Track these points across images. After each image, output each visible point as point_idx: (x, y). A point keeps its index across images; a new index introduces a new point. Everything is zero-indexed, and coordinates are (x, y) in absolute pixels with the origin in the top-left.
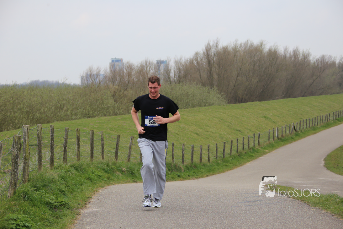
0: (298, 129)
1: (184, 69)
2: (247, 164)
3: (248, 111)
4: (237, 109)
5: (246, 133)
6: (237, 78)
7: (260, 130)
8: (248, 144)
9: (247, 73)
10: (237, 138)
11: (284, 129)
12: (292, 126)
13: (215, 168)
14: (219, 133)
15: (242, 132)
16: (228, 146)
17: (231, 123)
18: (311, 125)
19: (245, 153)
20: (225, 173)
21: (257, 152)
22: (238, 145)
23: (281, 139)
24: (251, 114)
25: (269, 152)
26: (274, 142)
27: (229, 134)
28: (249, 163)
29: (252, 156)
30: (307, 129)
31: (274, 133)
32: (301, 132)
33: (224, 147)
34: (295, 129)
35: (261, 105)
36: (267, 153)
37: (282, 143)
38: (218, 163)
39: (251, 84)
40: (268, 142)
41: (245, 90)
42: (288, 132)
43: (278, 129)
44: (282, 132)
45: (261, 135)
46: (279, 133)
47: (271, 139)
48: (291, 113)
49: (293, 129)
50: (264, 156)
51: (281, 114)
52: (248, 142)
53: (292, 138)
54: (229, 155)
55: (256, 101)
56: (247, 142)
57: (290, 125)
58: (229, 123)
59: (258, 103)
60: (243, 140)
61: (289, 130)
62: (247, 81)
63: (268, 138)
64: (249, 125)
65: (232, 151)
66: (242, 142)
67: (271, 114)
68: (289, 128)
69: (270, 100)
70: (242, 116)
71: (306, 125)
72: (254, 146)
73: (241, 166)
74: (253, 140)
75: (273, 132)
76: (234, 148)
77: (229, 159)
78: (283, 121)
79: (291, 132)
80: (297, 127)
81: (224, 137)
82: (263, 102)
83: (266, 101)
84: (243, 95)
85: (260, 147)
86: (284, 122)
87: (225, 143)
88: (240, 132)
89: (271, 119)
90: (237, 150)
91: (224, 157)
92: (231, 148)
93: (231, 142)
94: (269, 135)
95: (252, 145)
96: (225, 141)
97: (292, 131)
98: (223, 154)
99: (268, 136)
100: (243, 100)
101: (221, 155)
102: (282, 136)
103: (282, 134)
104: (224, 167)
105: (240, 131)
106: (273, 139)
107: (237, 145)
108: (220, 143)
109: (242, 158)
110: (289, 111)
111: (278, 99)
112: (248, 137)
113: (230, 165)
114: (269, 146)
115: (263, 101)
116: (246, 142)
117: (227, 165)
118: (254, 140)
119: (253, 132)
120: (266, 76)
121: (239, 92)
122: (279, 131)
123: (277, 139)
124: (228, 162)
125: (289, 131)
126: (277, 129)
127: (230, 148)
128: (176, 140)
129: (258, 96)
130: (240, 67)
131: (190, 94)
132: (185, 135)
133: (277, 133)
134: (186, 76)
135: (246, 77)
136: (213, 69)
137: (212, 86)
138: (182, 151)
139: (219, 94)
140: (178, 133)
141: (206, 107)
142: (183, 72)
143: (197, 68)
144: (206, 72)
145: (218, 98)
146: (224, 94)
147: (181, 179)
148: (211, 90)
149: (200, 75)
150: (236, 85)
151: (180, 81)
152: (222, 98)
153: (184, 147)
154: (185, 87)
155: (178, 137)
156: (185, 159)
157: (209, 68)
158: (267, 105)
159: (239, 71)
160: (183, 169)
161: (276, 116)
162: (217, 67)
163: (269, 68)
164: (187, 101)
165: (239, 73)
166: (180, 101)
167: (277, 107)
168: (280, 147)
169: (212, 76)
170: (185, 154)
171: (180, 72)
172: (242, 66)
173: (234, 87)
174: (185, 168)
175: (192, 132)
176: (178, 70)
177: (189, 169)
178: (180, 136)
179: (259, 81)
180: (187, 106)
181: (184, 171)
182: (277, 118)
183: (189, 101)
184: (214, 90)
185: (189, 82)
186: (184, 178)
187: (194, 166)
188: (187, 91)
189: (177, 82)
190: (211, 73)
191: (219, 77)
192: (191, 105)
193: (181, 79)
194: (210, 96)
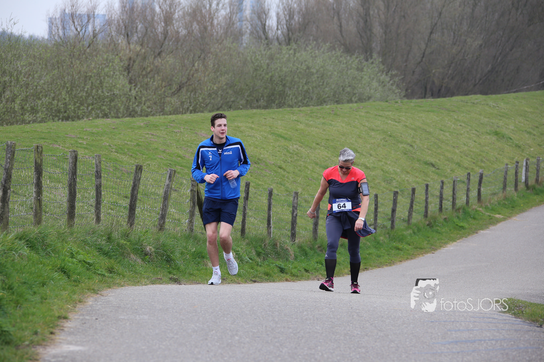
1: (301, 10)
2: (448, 245)
3: (456, 117)
4: (428, 111)
5: (449, 171)
6: (430, 36)
7: (483, 165)
8: (454, 199)
9: (456, 24)
10: (426, 183)
13: (369, 254)
14: (382, 170)
15: (438, 169)
16: (403, 202)
17: (411, 146)
19: (445, 219)
20: (394, 267)
21: (474, 218)
22: (430, 200)
23: (534, 188)
24: (463, 125)
25: (504, 219)
26: (516, 194)
27: (408, 173)
28: (455, 243)
29: (462, 227)
31: (516, 173)
33: (395, 202)
35: (487, 104)
36: (498, 221)
37: (537, 198)
38: (378, 243)
39: (463, 51)
40: (501, 195)
41: (450, 67)
43: (527, 163)
44: (538, 171)
45: (486, 176)
46: (529, 174)
47: (510, 188)
50: (492, 228)
51: (537, 127)
52: (454, 194)
54: (406, 224)
55: (475, 93)
56: (451, 193)
58: (408, 144)
59: (479, 98)
60: (442, 188)
62: (455, 44)
63: (502, 186)
64: (457, 151)
65: (414, 214)
66: (438, 194)
67: (511, 127)
69: (508, 93)
70: (441, 130)
72: (468, 202)
73: (435, 250)
74: (466, 189)
75: (514, 172)
76: (419, 207)
77: (405, 233)
78: (539, 145)
81: (394, 179)
82: (494, 96)
83: (499, 94)
84: (443, 79)
85: (481, 207)
87: (396, 193)
88: (434, 169)
89: (511, 139)
90: (426, 212)
91: (392, 227)
92: (411, 206)
93: (411, 193)
94: (505, 179)
95: (461, 200)
96: (396, 187)
98: (389, 219)
99: (503, 179)
100: (443, 90)
101: (385, 223)
102: (537, 180)
103: (538, 176)
104: (393, 252)
105: (433, 166)
106: (513, 189)
107: (427, 198)
108: (383, 192)
109: (437, 232)
111: (528, 90)
112: (454, 182)
113: (406, 246)
114: (505, 204)
115: (491, 94)
116: (448, 192)
117: (400, 246)
118: (468, 190)
119: (467, 169)
120: (501, 33)
121: (434, 71)
122: (530, 169)
123: (526, 188)
124: (401, 239)
126: (524, 164)
127: (408, 206)
128: (277, 183)
129: (481, 81)
130: (440, 10)
131: (315, 71)
132: (300, 171)
133: (526, 174)
134: (305, 28)
135: (452, 33)
136: (371, 12)
137: (368, 53)
138: (291, 209)
139: (384, 73)
140: (284, 166)
141: (351, 105)
142: (299, 18)
143: (334, 9)
144: (355, 18)
145: (382, 83)
146: (396, 75)
147: (288, 277)
148: (365, 63)
149: (341, 26)
150: (427, 53)
151: (290, 39)
152: (392, 85)
153: (296, 201)
154: (304, 53)
155: (284, 176)
156: (297, 229)
157: (364, 9)
158: (502, 104)
159: (437, 19)
160: (292, 253)
161: (523, 131)
162: (382, 7)
163: (510, 13)
164: (306, 88)
165: (436, 24)
166: (290, 88)
167: (526, 109)
168: (532, 207)
169: (370, 30)
170: (298, 217)
171: (292, 16)
172: (444, 6)
173: (423, 57)
174: (297, 250)
175: (317, 164)
176: (286, 13)
177: (306, 254)
178: (288, 173)
179: (484, 45)
180: (306, 99)
181: (296, 258)
182: (527, 136)
183: (310, 88)
184: (372, 63)
185: (315, 42)
186: (294, 275)
187: (319, 247)
188: (307, 63)
189: (284, 43)
190: (366, 21)
191: (385, 33)
192: (315, 98)
193: (292, 34)
194: (362, 78)
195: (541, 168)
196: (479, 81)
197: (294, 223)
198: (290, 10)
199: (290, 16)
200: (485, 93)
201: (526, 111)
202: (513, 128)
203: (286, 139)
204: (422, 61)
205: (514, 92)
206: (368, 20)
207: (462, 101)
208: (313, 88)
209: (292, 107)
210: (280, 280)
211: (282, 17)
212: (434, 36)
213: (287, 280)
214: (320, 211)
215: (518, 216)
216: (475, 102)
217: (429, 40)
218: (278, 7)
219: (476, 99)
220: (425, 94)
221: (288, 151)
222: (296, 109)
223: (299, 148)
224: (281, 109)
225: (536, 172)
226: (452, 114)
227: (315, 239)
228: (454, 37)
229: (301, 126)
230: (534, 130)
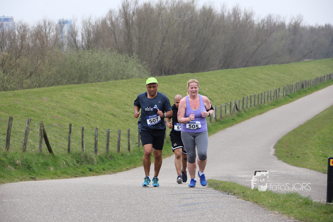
0: (241, 108)
1: (94, 31)
3: (178, 85)
4: (164, 82)
6: (162, 43)
9: (175, 37)
11: (224, 109)
12: (234, 105)
13: (137, 159)
18: (256, 102)
23: (219, 121)
24: (182, 89)
26: (210, 124)
30: (251, 108)
32: (245, 111)
34: (237, 108)
37: (221, 126)
38: (141, 153)
39: (180, 50)
41: (173, 59)
42: (228, 111)
44: (221, 112)
46: (217, 113)
48: (232, 87)
49: (234, 108)
51: (219, 89)
53: (233, 119)
55: (187, 72)
57: (231, 103)
61: (229, 109)
62: (175, 47)
67: (207, 89)
68: (229, 107)
69: (204, 72)
70: (171, 92)
71: (251, 103)
78: (221, 98)
79: (232, 112)
80: (239, 106)
82: (197, 74)
83: (199, 72)
84: (170, 65)
86: (224, 99)
97: (234, 110)
100: (170, 71)
102: (221, 117)
103: (221, 114)
106: (209, 122)
110: (229, 85)
111: (214, 70)
115: (195, 72)
120: (199, 41)
121: (165, 61)
122: (217, 111)
123: (215, 121)
125: (230, 111)
128: (86, 123)
129: (190, 66)
130: (167, 29)
131: (103, 63)
132: (98, 116)
133: (215, 114)
134: (97, 40)
135: (174, 42)
136: (131, 32)
137: (131, 53)
138: (94, 137)
139: (140, 63)
140: (89, 114)
141: (123, 80)
142: (93, 36)
143: (111, 30)
144: (123, 35)
145: (139, 68)
146: (146, 64)
147: (94, 173)
148: (129, 58)
149: (116, 39)
150: (161, 52)
151: (89, 47)
152: (144, 69)
153: (96, 133)
154: (97, 54)
155: (89, 119)
156: (98, 148)
157: (127, 30)
158: (201, 77)
159: (165, 34)
160: (95, 160)
161: (212, 91)
162: (137, 29)
163: (203, 30)
164: (98, 72)
165: (165, 37)
166: (90, 72)
167: (214, 80)
168: (219, 131)
169: (131, 41)
170: (98, 141)
171: (89, 35)
172: (168, 28)
173: (159, 54)
174: (98, 159)
175: (107, 112)
176: (86, 33)
177: (103, 161)
178: (92, 117)
179: (190, 47)
180: (99, 78)
181: (98, 163)
182: (215, 94)
183: (101, 72)
184: (133, 58)
185: (102, 48)
186: (97, 172)
187: (110, 157)
188: (98, 59)
189: (86, 48)
190: (129, 36)
191: (139, 42)
192: (103, 77)
193: (90, 44)
194: (128, 66)
195: (223, 110)
196: (189, 66)
197: (96, 144)
198: (88, 31)
199: (88, 35)
200: (192, 72)
201: (214, 81)
202: (207, 90)
203: (90, 100)
204: (159, 56)
205: (207, 71)
206: (130, 36)
207: (181, 76)
208: (102, 72)
209: (92, 82)
210: (90, 175)
211: (85, 35)
212: (164, 43)
213: (93, 175)
214: (109, 137)
215: (212, 135)
216: (188, 77)
217: (162, 45)
218: (82, 30)
219: (188, 75)
220: (161, 73)
221: (91, 106)
222: (94, 84)
223: (97, 104)
224: (86, 84)
225: (220, 112)
226: (176, 83)
227: (108, 152)
228: (175, 43)
229: (97, 93)
230: (218, 90)
